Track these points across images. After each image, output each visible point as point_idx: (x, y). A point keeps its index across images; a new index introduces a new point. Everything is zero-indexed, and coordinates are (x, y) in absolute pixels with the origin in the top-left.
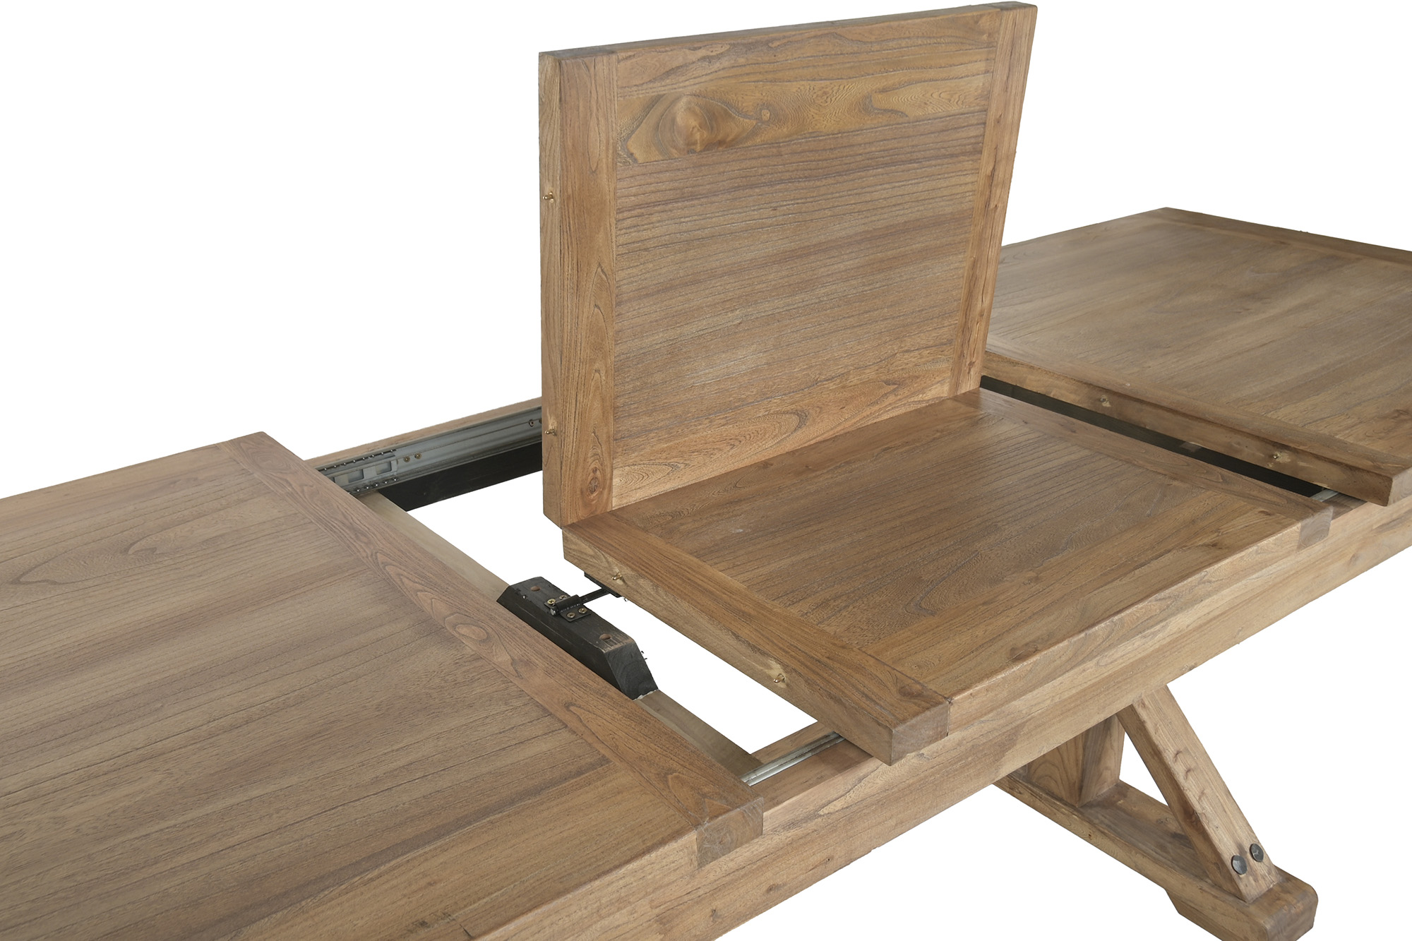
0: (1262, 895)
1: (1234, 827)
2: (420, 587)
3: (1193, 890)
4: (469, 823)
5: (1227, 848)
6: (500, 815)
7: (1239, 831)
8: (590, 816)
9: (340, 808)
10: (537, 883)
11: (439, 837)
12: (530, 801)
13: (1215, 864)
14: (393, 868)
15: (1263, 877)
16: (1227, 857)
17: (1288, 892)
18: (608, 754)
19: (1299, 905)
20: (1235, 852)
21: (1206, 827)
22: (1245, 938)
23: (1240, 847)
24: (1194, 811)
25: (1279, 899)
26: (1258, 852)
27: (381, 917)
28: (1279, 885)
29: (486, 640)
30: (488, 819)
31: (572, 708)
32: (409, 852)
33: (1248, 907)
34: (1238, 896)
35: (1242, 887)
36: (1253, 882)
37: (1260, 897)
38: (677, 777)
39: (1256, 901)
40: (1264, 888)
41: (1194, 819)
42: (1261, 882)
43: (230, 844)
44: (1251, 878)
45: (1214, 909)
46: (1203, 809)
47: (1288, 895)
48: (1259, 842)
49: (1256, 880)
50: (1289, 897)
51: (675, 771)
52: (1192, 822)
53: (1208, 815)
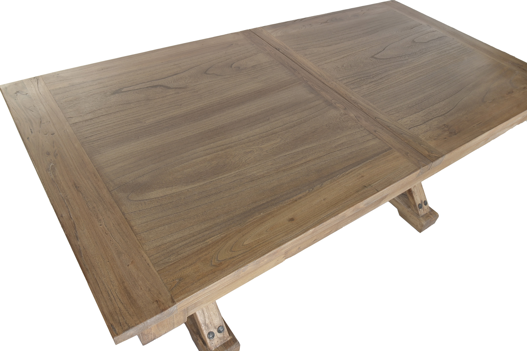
1: (421, 196)
2: (320, 90)
3: (406, 210)
4: (364, 162)
5: (418, 201)
6: (371, 160)
7: (422, 197)
8: (393, 163)
9: (331, 153)
10: (388, 179)
11: (359, 164)
12: (377, 157)
13: (413, 205)
14: (351, 172)
15: (426, 210)
16: (417, 204)
17: (432, 215)
18: (391, 147)
19: (433, 218)
20: (420, 202)
21: (414, 195)
22: (417, 225)
23: (421, 201)
24: (411, 191)
25: (428, 216)
26: (426, 203)
27: (355, 184)
28: (429, 212)
29: (345, 109)
30: (369, 161)
31: (376, 132)
32: (353, 167)
33: (420, 217)
34: (418, 215)
35: (419, 212)
36: (423, 211)
37: (424, 215)
38: (410, 155)
39: (422, 216)
40: (425, 213)
41: (411, 193)
42: (425, 211)
43: (308, 160)
44: (422, 210)
45: (410, 217)
46: (414, 190)
47: (431, 215)
48: (427, 200)
49: (424, 211)
50: (431, 216)
51: (409, 153)
52: (410, 193)
53: (415, 192)
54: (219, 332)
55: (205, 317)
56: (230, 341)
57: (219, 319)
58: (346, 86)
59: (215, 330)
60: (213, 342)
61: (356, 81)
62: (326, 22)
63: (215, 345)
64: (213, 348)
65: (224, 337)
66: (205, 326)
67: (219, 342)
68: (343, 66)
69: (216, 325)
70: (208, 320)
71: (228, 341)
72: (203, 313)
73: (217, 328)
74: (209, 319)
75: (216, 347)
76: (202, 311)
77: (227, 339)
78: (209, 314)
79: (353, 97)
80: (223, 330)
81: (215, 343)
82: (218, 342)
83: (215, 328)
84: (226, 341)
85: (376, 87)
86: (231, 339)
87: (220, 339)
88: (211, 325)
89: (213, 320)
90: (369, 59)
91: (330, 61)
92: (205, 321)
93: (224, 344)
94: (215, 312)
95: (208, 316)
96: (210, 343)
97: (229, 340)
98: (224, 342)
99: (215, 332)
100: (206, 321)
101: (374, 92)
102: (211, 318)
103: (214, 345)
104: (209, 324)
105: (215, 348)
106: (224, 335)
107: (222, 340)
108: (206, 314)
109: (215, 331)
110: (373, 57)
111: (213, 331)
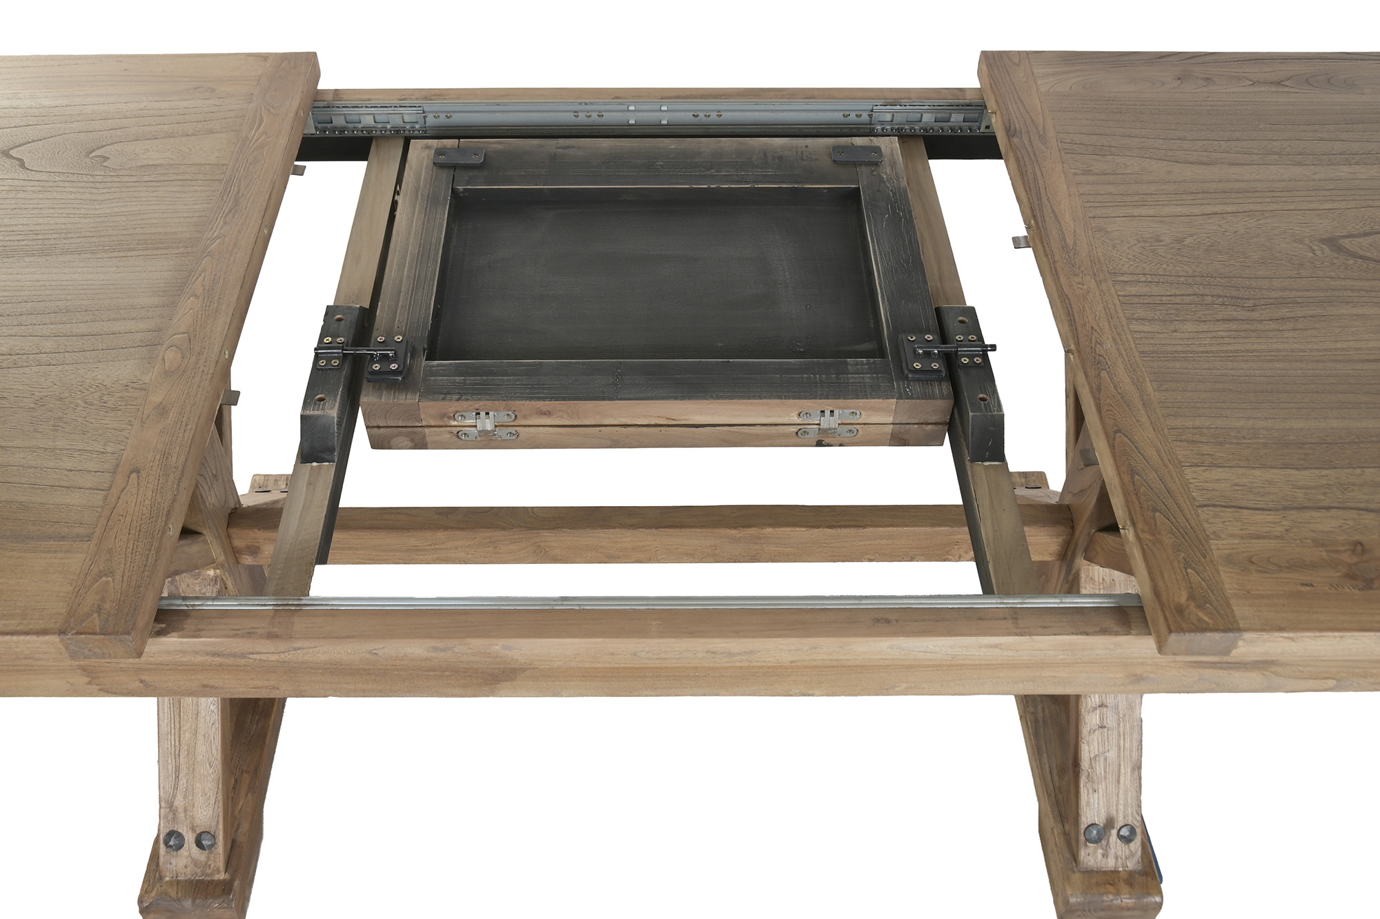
0: (1100, 871)
1: (1117, 800)
2: (199, 292)
5: (1092, 813)
7: (1122, 807)
15: (1116, 858)
16: (1085, 822)
17: (1135, 885)
20: (1099, 821)
23: (1109, 820)
25: (1112, 885)
26: (1128, 834)
28: (1130, 873)
33: (1074, 872)
35: (1083, 853)
36: (1100, 856)
40: (1109, 867)
42: (1110, 860)
44: (1099, 852)
46: (1091, 768)
47: (1132, 886)
49: (1104, 856)
53: (1093, 775)
54: (199, 844)
55: (176, 787)
56: (219, 882)
57: (211, 812)
58: (1122, 303)
59: (190, 836)
60: (174, 862)
61: (1178, 300)
62: (1279, 83)
63: (176, 871)
64: (168, 874)
65: (206, 865)
66: (168, 810)
67: (189, 868)
68: (1180, 241)
69: (197, 822)
70: (181, 799)
71: (213, 880)
72: (176, 775)
73: (198, 832)
74: (185, 797)
75: (177, 877)
76: (174, 769)
77: (212, 874)
78: (190, 787)
79: (1109, 345)
80: (212, 846)
81: (176, 866)
82: (186, 867)
83: (193, 829)
84: (208, 879)
85: (1226, 340)
86: (224, 880)
87: (195, 863)
88: (186, 816)
89: (193, 806)
90: (1308, 243)
91: (1151, 212)
92: (174, 796)
93: (201, 882)
94: (207, 790)
95: (186, 791)
96: (164, 858)
97: (217, 881)
98: (203, 877)
99: (188, 840)
100: (175, 799)
101: (1202, 352)
102: (190, 798)
103: (174, 868)
104: (180, 810)
105: (173, 877)
106: (208, 858)
107: (199, 871)
108: (183, 781)
109: (190, 838)
110: (1332, 242)
111: (184, 834)
